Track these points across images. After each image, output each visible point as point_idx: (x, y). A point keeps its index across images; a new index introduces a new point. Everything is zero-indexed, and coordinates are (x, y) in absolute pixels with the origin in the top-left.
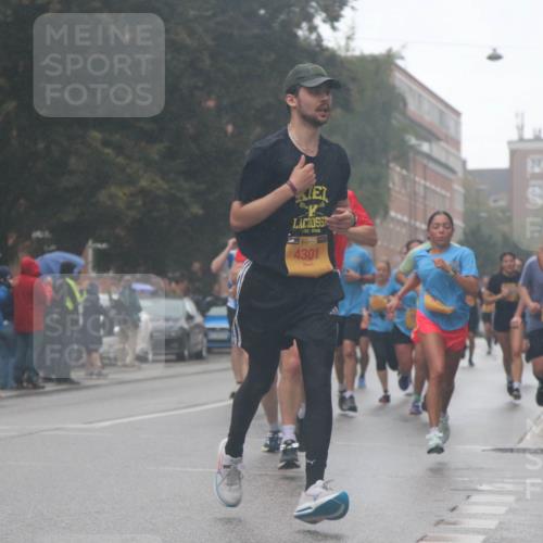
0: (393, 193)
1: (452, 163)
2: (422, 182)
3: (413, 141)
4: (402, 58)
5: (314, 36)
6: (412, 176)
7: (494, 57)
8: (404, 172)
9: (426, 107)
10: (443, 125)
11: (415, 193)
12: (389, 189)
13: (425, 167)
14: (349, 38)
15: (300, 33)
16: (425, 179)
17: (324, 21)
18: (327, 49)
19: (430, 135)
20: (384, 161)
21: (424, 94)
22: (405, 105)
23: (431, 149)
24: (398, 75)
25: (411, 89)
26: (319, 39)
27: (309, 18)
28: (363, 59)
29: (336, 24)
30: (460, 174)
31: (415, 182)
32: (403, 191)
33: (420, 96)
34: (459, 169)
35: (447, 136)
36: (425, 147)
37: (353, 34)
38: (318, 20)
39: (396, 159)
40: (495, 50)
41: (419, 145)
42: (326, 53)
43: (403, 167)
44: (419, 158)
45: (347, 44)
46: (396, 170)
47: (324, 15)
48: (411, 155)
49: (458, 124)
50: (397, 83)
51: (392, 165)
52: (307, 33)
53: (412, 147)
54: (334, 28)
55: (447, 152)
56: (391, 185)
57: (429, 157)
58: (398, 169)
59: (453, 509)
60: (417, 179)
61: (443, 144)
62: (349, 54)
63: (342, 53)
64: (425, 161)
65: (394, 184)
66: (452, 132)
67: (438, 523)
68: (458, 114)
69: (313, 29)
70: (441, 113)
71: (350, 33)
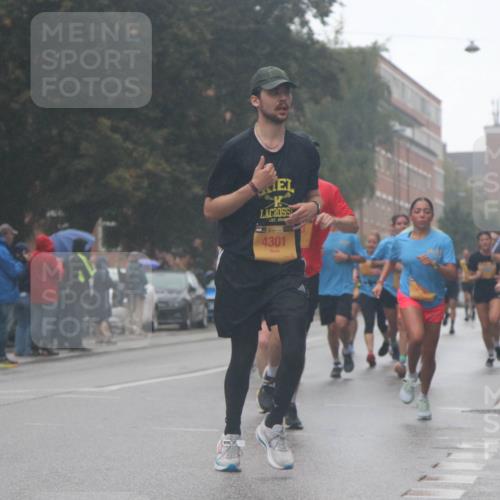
0: (379, 176)
1: (433, 146)
2: (406, 164)
3: (397, 126)
4: (387, 50)
5: (305, 30)
6: (396, 159)
7: (472, 49)
8: (389, 155)
9: (409, 94)
10: (424, 112)
11: (399, 175)
12: (375, 171)
13: (408, 151)
14: (338, 32)
15: (293, 27)
16: (408, 161)
17: (315, 16)
18: (318, 42)
19: (412, 121)
20: (370, 145)
21: (407, 83)
22: (390, 92)
23: (414, 134)
24: (383, 66)
25: (395, 79)
26: (311, 33)
27: (301, 13)
28: (351, 52)
29: (326, 19)
30: (441, 157)
31: (399, 164)
32: (388, 173)
33: (403, 84)
34: (439, 152)
35: (428, 122)
36: (408, 132)
37: (342, 28)
38: (309, 16)
39: (382, 143)
40: (472, 42)
41: (403, 130)
42: (317, 46)
43: (387, 151)
44: (402, 142)
45: (336, 38)
46: (382, 154)
47: (315, 11)
48: (395, 139)
49: (438, 111)
50: (382, 73)
51: (377, 149)
52: (299, 27)
53: (396, 132)
54: (324, 23)
55: (429, 136)
56: (377, 167)
57: (412, 141)
58: (383, 152)
59: (435, 466)
60: (401, 161)
61: (424, 129)
62: (338, 46)
63: (332, 46)
64: (408, 145)
65: (379, 165)
66: (433, 118)
67: (422, 479)
68: (438, 102)
69: (304, 23)
70: (423, 100)
71: (339, 27)
